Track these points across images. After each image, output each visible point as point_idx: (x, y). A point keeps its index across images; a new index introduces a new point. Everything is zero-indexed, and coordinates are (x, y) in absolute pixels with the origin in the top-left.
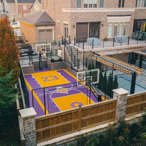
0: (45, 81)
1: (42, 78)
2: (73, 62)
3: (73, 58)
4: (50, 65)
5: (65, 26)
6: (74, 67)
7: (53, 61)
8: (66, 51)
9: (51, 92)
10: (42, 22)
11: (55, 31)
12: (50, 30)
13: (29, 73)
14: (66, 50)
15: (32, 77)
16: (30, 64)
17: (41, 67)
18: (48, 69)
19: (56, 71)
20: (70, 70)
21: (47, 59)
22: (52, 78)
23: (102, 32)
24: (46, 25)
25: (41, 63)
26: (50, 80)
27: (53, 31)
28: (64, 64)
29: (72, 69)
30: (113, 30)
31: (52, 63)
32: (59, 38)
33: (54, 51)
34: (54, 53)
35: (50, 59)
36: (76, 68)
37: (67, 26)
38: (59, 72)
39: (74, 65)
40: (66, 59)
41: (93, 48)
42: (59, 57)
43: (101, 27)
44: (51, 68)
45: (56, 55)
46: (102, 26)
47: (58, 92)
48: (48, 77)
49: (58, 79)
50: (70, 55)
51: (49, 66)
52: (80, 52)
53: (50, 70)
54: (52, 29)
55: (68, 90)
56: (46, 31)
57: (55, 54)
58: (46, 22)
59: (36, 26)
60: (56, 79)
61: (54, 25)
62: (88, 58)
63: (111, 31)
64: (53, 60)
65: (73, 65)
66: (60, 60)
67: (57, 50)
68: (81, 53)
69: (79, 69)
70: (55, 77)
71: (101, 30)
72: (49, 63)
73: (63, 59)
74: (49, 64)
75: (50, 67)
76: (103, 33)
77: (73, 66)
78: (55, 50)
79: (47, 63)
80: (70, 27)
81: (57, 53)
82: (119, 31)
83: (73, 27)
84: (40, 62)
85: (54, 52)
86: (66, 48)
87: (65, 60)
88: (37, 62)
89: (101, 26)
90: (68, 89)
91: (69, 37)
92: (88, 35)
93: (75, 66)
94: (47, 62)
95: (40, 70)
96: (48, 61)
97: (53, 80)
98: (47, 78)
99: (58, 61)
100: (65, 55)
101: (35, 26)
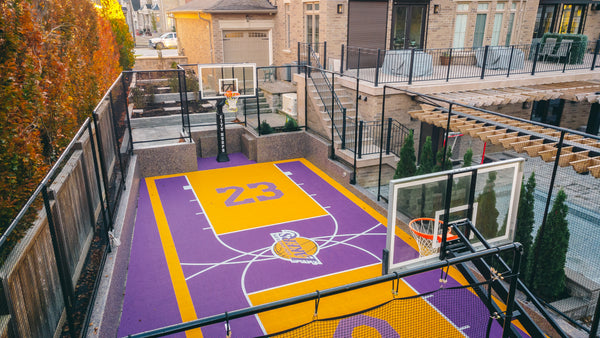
0: (230, 202)
1: (220, 191)
2: (336, 134)
3: (339, 118)
4: (254, 143)
5: (310, 12)
6: (339, 152)
7: (264, 129)
8: (309, 94)
9: (246, 254)
10: (235, 5)
11: (276, 34)
12: (261, 34)
13: (179, 170)
14: (312, 91)
15: (185, 188)
16: (182, 139)
17: (223, 150)
18: (248, 156)
19: (274, 164)
20: (326, 161)
21: (245, 122)
22: (258, 191)
23: (435, 34)
24: (248, 16)
25: (222, 134)
26: (251, 201)
27: (270, 35)
28: (306, 140)
29: (333, 157)
30: (469, 26)
31: (262, 136)
32: (287, 54)
33: (272, 97)
34: (271, 105)
35: (253, 122)
36: (348, 155)
37: (317, 12)
38: (284, 167)
39: (341, 142)
40: (309, 123)
41: (410, 82)
42: (287, 115)
43: (432, 16)
44: (259, 156)
45: (277, 112)
46: (435, 12)
47: (277, 257)
48: (246, 187)
49: (279, 194)
50: (326, 109)
51: (250, 147)
52: (363, 98)
53: (255, 161)
54: (267, 31)
55: (319, 248)
56: (246, 35)
57: (272, 108)
58: (249, 7)
59: (214, 15)
60: (273, 194)
61: (274, 14)
62: (394, 118)
63: (464, 30)
64: (266, 125)
65: (338, 142)
66: (291, 126)
67: (279, 94)
68: (366, 100)
69: (360, 157)
70: (272, 187)
71: (431, 26)
72: (253, 136)
73: (301, 122)
74: (250, 139)
75: (255, 150)
76: (439, 36)
77: (336, 147)
78: (273, 94)
79: (246, 136)
80: (325, 10)
81: (280, 106)
82: (490, 30)
83: (338, 12)
84: (219, 132)
85: (271, 100)
86: (310, 84)
87: (307, 128)
88: (210, 132)
89: (431, 12)
90: (320, 243)
91: (321, 49)
92: (388, 42)
93: (343, 146)
94: (245, 132)
95: (218, 160)
96: (248, 129)
97: (262, 198)
98: (239, 190)
99: (284, 131)
100: (309, 108)
101: (209, 17)
